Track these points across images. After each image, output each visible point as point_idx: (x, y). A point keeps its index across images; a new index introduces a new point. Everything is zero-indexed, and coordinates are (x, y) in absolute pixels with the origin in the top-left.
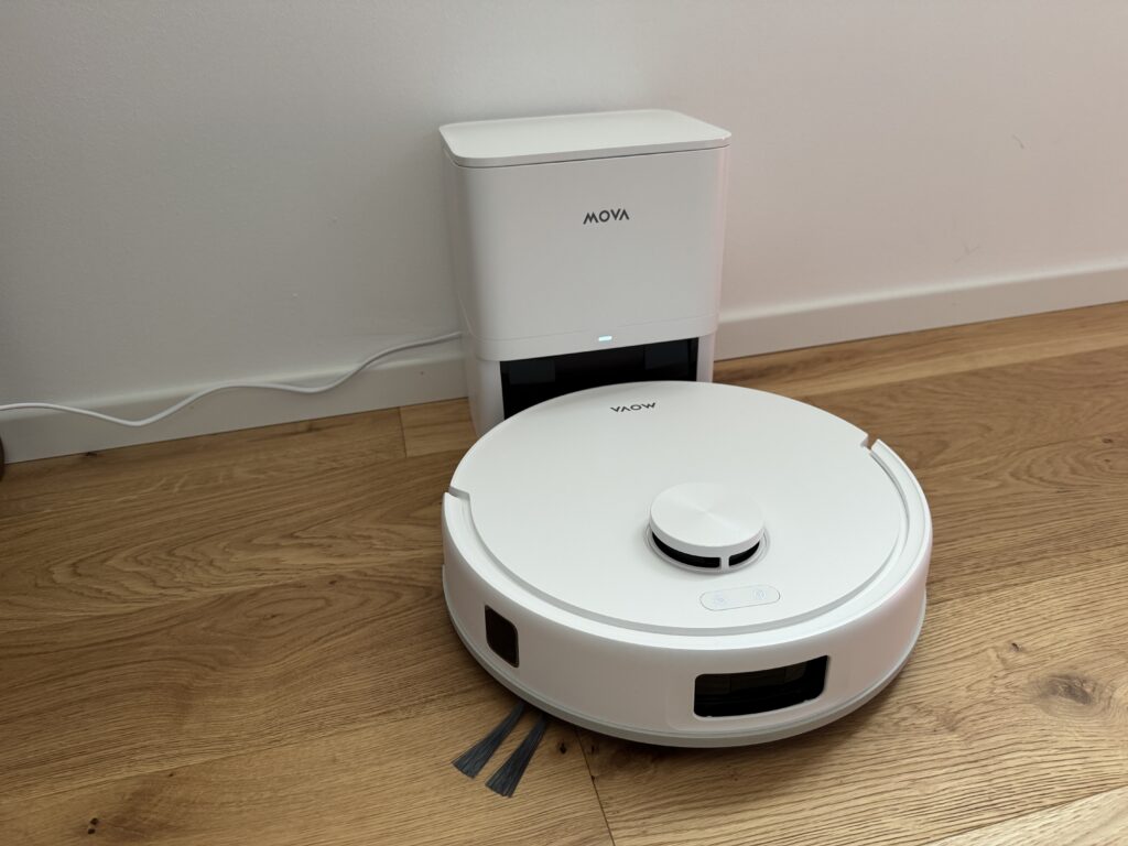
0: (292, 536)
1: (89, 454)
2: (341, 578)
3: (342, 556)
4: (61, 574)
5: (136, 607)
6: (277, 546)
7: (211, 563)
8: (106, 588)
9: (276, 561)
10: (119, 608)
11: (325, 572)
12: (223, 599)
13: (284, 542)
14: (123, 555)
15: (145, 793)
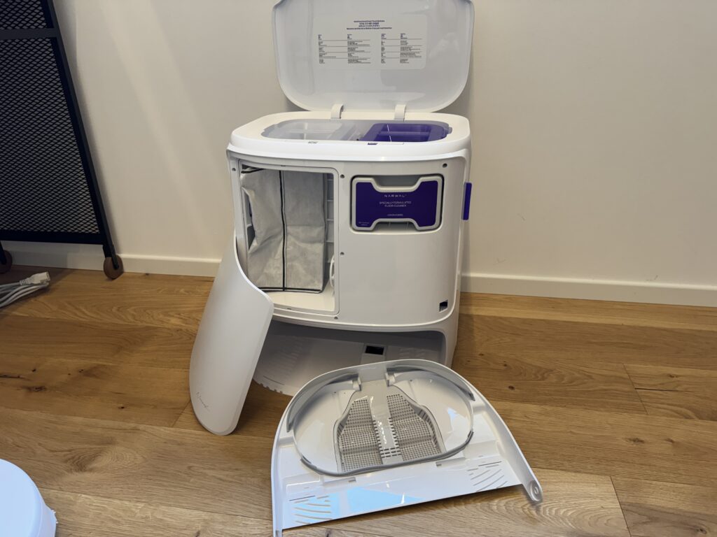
0: (179, 314)
1: (147, 274)
2: (181, 330)
3: (187, 324)
4: (114, 310)
5: (126, 323)
6: (173, 316)
7: (152, 317)
8: (123, 316)
9: (169, 320)
10: (121, 322)
11: (179, 327)
12: (147, 327)
13: (176, 316)
14: (133, 308)
15: (96, 367)
